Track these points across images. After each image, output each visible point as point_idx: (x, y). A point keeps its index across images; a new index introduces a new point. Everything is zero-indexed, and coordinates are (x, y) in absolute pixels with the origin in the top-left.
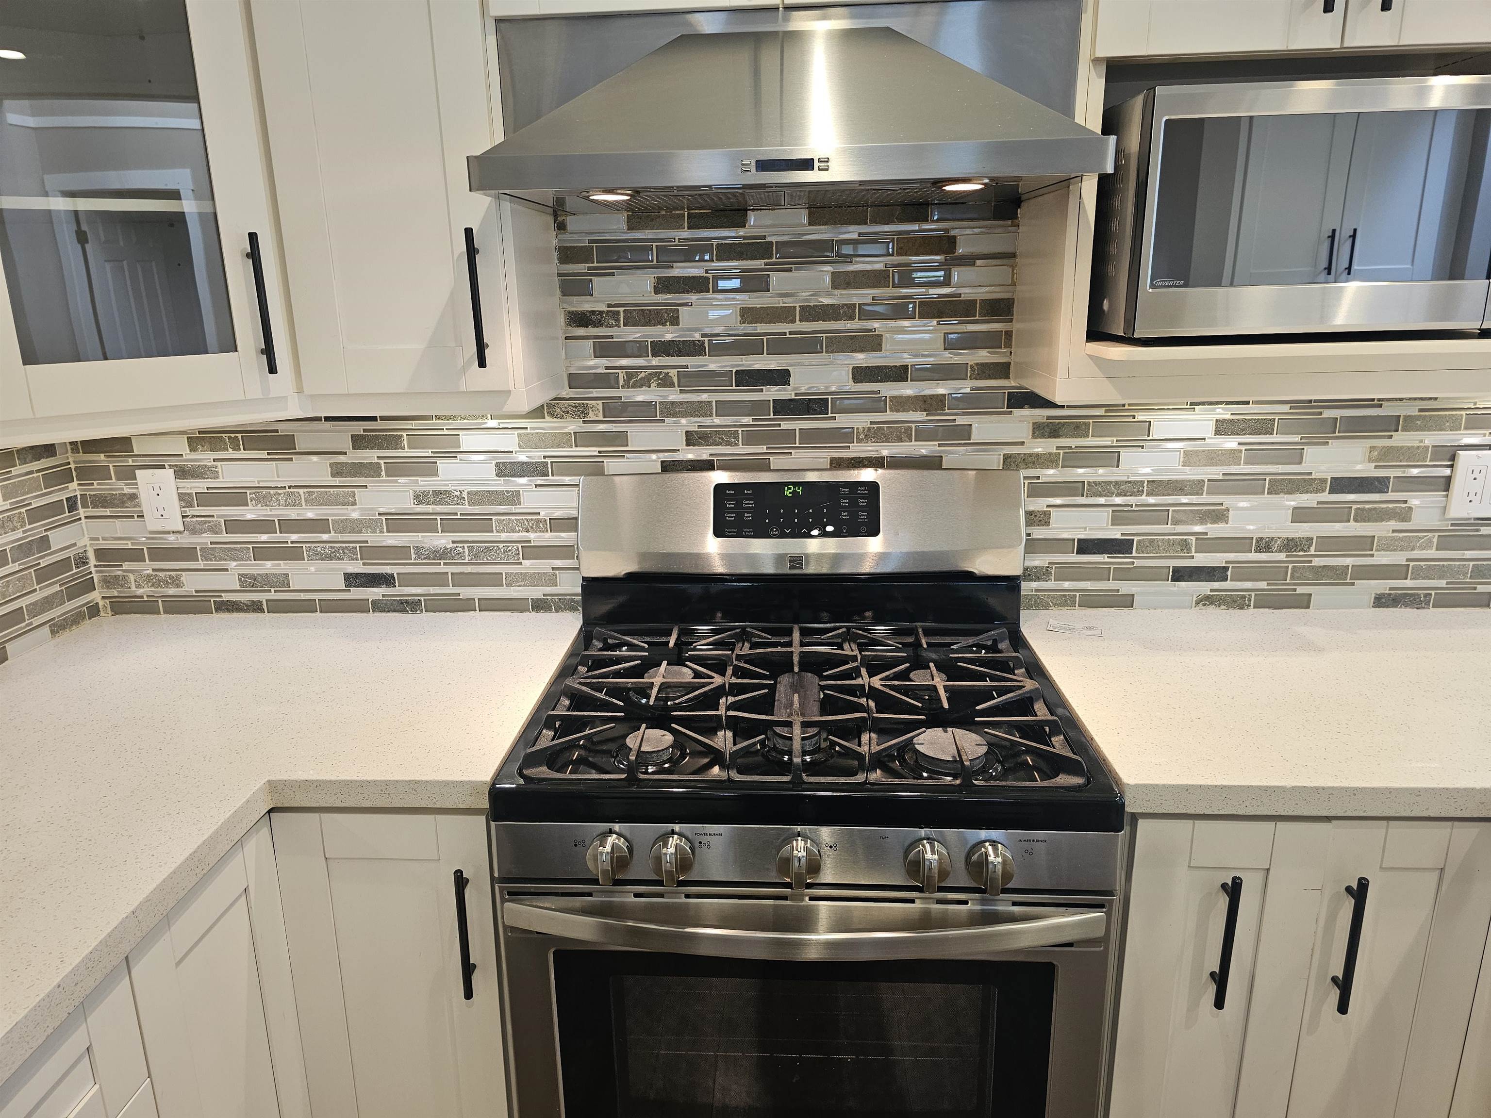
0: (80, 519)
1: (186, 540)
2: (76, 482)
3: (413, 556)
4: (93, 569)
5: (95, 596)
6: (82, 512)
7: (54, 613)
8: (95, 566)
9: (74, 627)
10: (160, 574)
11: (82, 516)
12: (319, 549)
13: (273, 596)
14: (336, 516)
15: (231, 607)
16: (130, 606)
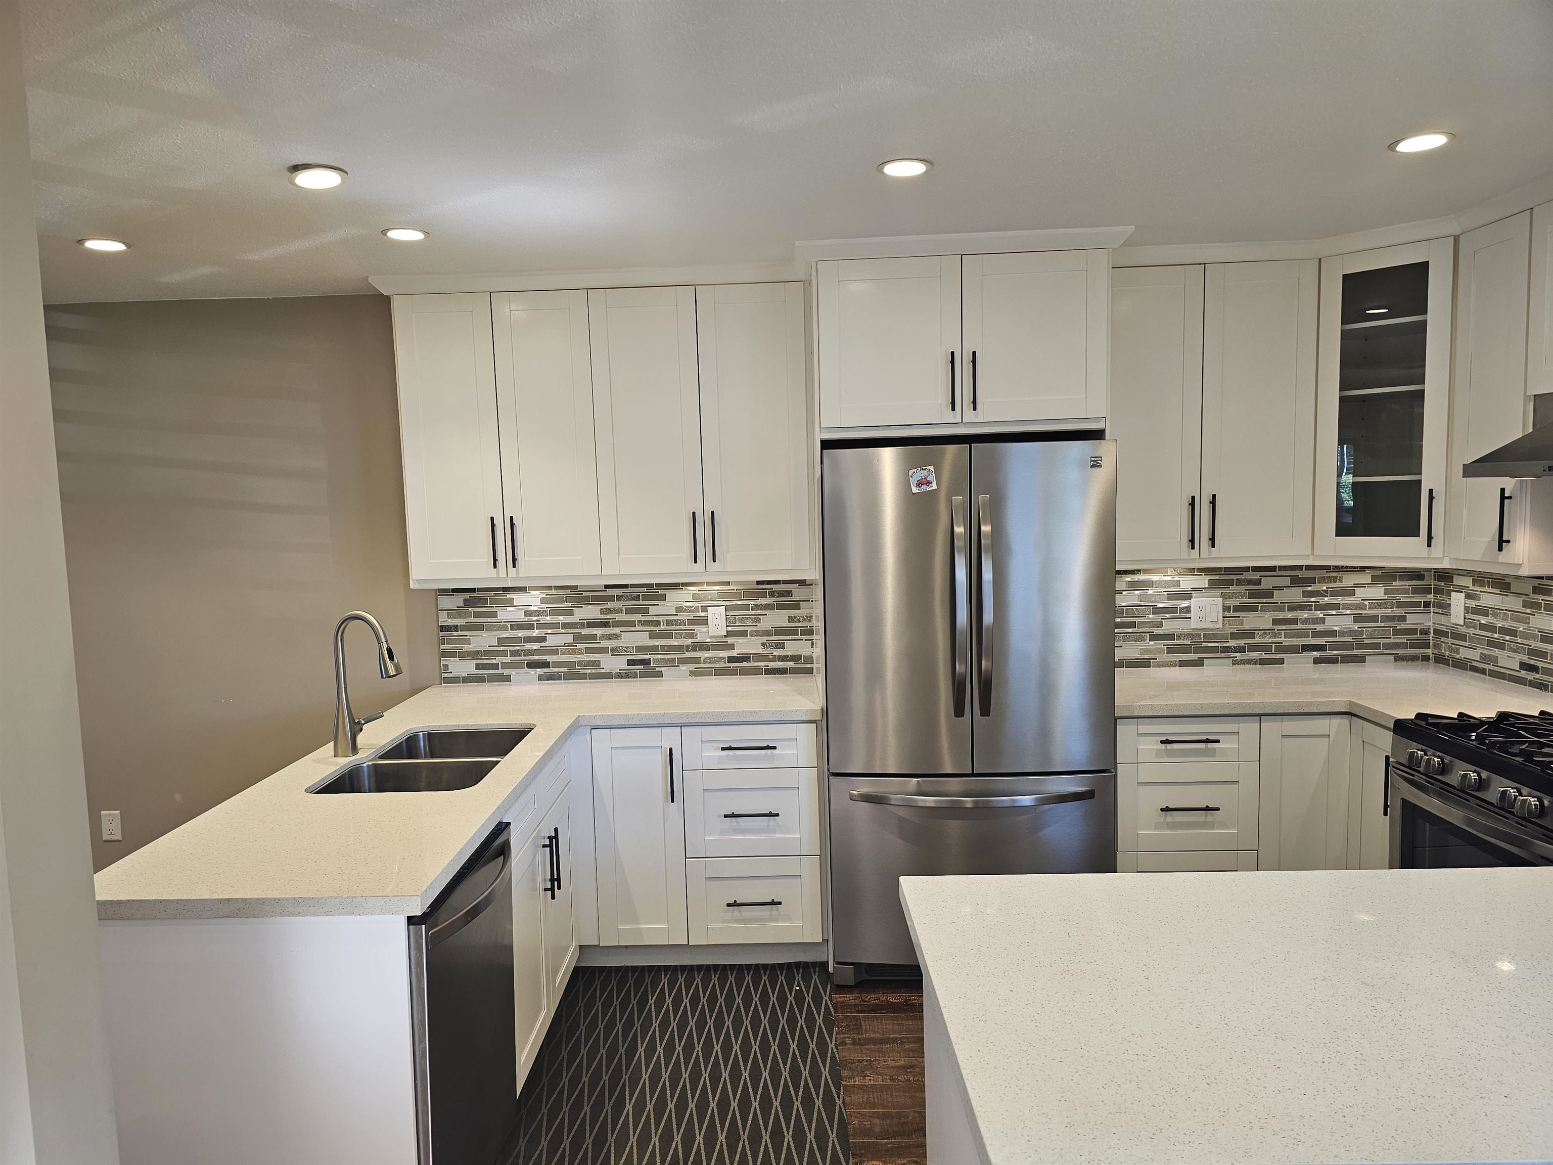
0: (1430, 612)
1: (1463, 630)
2: (1432, 595)
3: (1549, 658)
4: (1431, 638)
5: (1429, 652)
6: (1432, 609)
7: (1401, 652)
8: (1433, 637)
9: (1410, 662)
10: (1453, 646)
11: (1432, 611)
12: (1512, 646)
13: (1491, 667)
14: (1521, 629)
15: (1474, 669)
16: (1440, 660)
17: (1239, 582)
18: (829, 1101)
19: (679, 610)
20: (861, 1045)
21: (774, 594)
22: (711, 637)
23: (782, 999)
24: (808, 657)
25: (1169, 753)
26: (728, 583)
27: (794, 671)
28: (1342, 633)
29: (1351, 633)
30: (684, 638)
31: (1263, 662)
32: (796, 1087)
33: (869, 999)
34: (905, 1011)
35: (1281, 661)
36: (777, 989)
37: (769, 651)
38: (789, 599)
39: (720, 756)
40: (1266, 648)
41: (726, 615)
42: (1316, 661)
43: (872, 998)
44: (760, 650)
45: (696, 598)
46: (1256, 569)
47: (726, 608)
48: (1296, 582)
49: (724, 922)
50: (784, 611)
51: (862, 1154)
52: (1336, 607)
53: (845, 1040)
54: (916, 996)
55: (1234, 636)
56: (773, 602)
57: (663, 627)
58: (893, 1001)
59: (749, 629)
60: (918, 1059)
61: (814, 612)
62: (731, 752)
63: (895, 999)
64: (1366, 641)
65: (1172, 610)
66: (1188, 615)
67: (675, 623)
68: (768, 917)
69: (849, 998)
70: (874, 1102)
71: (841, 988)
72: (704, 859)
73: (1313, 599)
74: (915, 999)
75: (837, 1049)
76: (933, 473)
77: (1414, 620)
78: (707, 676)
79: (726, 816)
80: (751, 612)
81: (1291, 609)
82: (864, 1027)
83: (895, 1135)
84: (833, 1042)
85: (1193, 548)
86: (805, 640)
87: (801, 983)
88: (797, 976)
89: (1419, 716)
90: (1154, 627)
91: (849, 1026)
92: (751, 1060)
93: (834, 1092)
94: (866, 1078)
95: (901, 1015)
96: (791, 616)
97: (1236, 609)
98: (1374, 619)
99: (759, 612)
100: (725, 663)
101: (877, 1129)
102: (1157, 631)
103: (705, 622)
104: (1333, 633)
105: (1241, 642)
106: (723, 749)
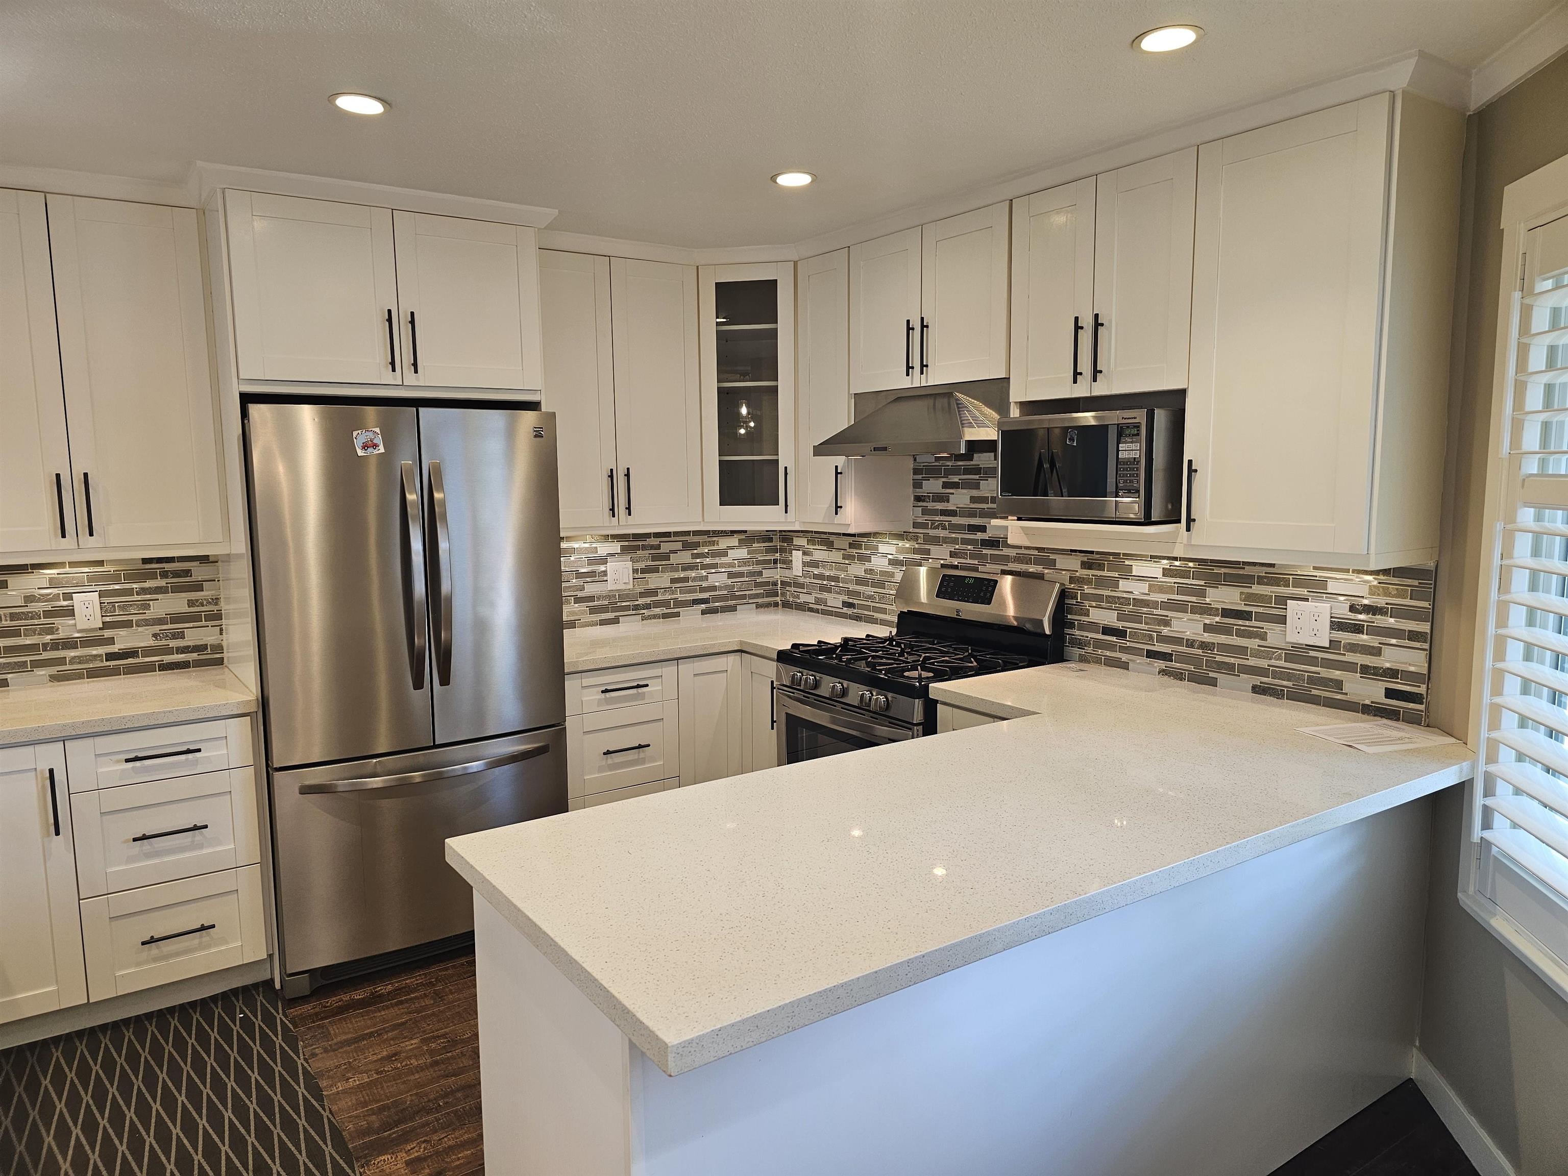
0: (778, 568)
1: (802, 580)
2: (779, 553)
4: (779, 588)
5: (778, 599)
7: (760, 600)
9: (767, 608)
10: (795, 593)
11: (779, 566)
12: (836, 589)
13: (822, 607)
14: (843, 576)
15: (811, 610)
16: (786, 605)
17: (644, 548)
18: (314, 1117)
19: (30, 599)
20: (334, 1050)
21: (167, 574)
22: (79, 631)
23: (226, 1032)
24: (217, 646)
25: (608, 702)
26: (101, 563)
27: (199, 664)
28: (721, 588)
29: (726, 587)
30: (39, 634)
31: (665, 616)
32: (272, 1117)
33: (331, 1003)
34: (375, 1003)
35: (677, 615)
36: (216, 1024)
37: (164, 642)
38: (187, 579)
39: (123, 770)
40: (665, 604)
41: (101, 603)
42: (704, 612)
43: (333, 1001)
44: (151, 642)
45: (53, 583)
46: (657, 535)
47: (99, 594)
48: (687, 546)
49: (138, 964)
50: (183, 595)
51: (366, 1154)
52: (715, 566)
53: (314, 1051)
54: (382, 986)
55: (642, 595)
56: (167, 583)
57: (5, 623)
58: (358, 997)
59: (134, 618)
60: (401, 1045)
61: (222, 594)
62: (138, 764)
63: (359, 995)
64: (737, 594)
65: (592, 574)
66: (605, 578)
67: (26, 616)
68: (197, 946)
69: (306, 1009)
70: (365, 1101)
71: (292, 1002)
72: (106, 896)
73: (698, 561)
74: (381, 990)
75: (308, 1063)
76: (380, 436)
77: (769, 574)
78: (76, 679)
79: (135, 840)
80: (136, 598)
81: (684, 569)
82: (332, 1032)
83: (397, 1123)
84: (302, 1057)
85: (614, 516)
86: (212, 626)
87: (245, 1009)
88: (236, 1003)
89: (795, 646)
90: (577, 591)
91: (315, 1036)
92: (205, 1105)
93: (317, 1105)
94: (350, 1080)
95: (370, 1008)
96: (192, 600)
97: (643, 571)
98: (741, 575)
99: (149, 596)
100: (102, 661)
101: (376, 1125)
102: (580, 594)
103: (70, 612)
104: (714, 588)
105: (648, 600)
106: (127, 761)
